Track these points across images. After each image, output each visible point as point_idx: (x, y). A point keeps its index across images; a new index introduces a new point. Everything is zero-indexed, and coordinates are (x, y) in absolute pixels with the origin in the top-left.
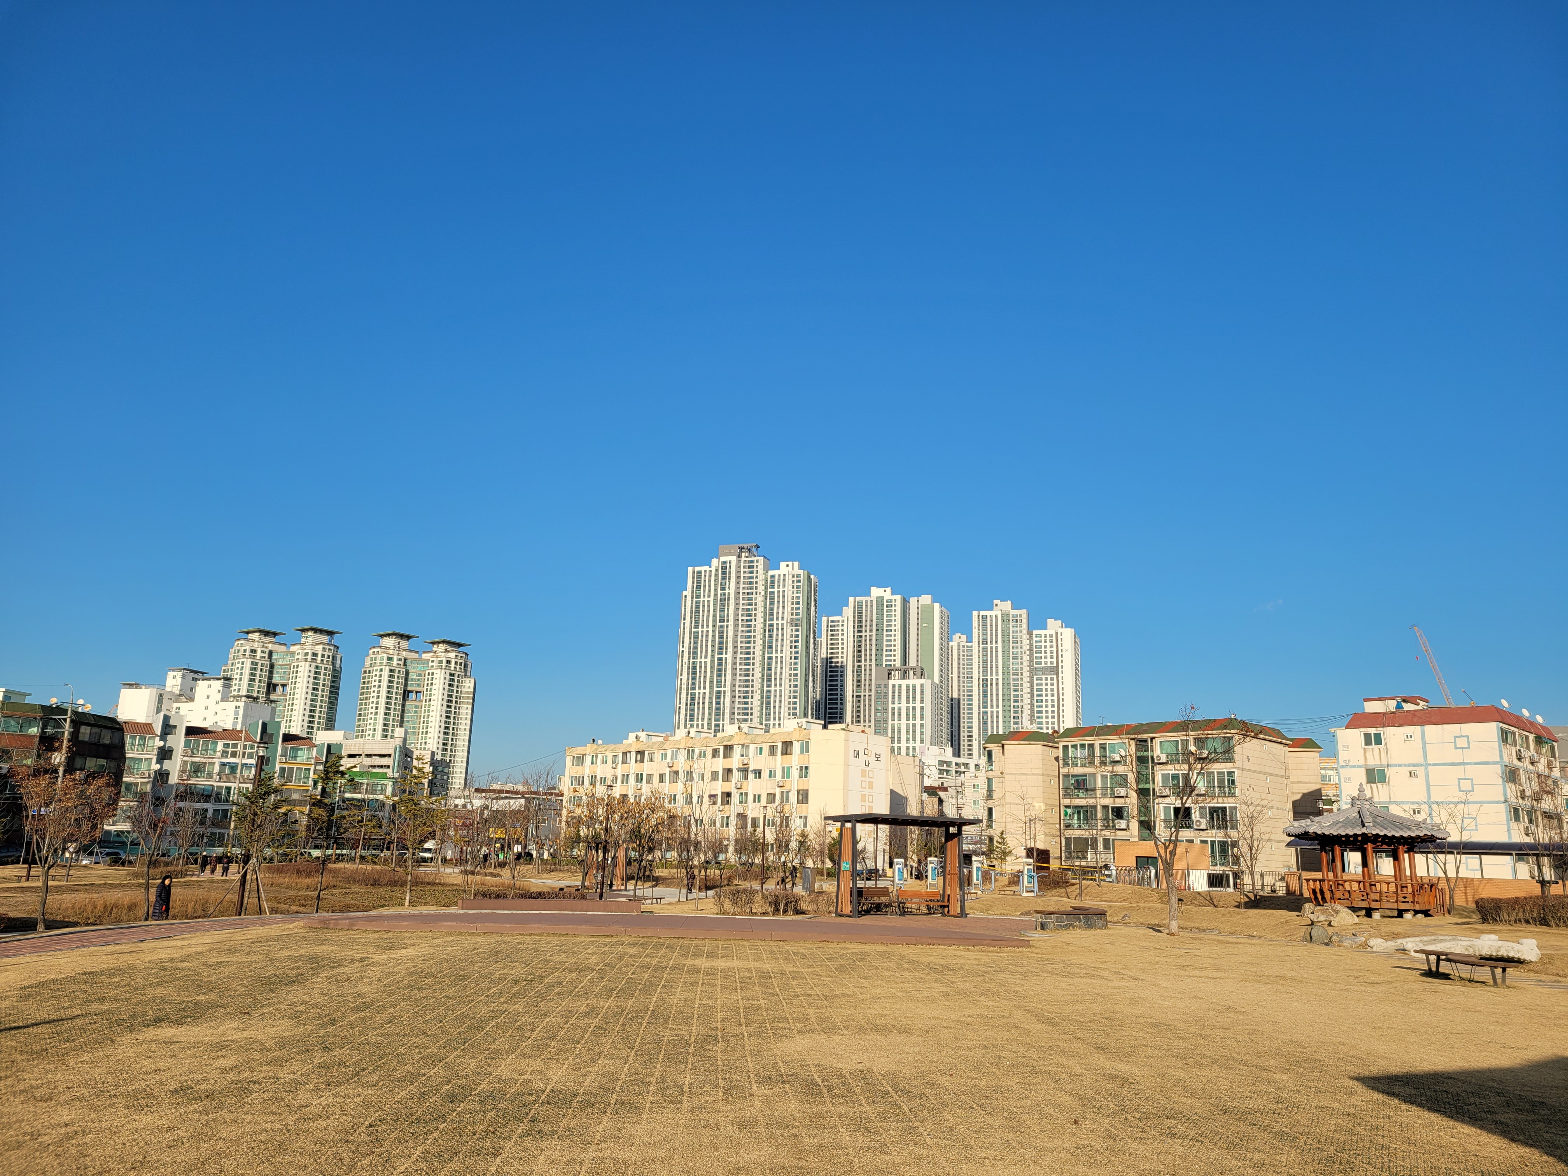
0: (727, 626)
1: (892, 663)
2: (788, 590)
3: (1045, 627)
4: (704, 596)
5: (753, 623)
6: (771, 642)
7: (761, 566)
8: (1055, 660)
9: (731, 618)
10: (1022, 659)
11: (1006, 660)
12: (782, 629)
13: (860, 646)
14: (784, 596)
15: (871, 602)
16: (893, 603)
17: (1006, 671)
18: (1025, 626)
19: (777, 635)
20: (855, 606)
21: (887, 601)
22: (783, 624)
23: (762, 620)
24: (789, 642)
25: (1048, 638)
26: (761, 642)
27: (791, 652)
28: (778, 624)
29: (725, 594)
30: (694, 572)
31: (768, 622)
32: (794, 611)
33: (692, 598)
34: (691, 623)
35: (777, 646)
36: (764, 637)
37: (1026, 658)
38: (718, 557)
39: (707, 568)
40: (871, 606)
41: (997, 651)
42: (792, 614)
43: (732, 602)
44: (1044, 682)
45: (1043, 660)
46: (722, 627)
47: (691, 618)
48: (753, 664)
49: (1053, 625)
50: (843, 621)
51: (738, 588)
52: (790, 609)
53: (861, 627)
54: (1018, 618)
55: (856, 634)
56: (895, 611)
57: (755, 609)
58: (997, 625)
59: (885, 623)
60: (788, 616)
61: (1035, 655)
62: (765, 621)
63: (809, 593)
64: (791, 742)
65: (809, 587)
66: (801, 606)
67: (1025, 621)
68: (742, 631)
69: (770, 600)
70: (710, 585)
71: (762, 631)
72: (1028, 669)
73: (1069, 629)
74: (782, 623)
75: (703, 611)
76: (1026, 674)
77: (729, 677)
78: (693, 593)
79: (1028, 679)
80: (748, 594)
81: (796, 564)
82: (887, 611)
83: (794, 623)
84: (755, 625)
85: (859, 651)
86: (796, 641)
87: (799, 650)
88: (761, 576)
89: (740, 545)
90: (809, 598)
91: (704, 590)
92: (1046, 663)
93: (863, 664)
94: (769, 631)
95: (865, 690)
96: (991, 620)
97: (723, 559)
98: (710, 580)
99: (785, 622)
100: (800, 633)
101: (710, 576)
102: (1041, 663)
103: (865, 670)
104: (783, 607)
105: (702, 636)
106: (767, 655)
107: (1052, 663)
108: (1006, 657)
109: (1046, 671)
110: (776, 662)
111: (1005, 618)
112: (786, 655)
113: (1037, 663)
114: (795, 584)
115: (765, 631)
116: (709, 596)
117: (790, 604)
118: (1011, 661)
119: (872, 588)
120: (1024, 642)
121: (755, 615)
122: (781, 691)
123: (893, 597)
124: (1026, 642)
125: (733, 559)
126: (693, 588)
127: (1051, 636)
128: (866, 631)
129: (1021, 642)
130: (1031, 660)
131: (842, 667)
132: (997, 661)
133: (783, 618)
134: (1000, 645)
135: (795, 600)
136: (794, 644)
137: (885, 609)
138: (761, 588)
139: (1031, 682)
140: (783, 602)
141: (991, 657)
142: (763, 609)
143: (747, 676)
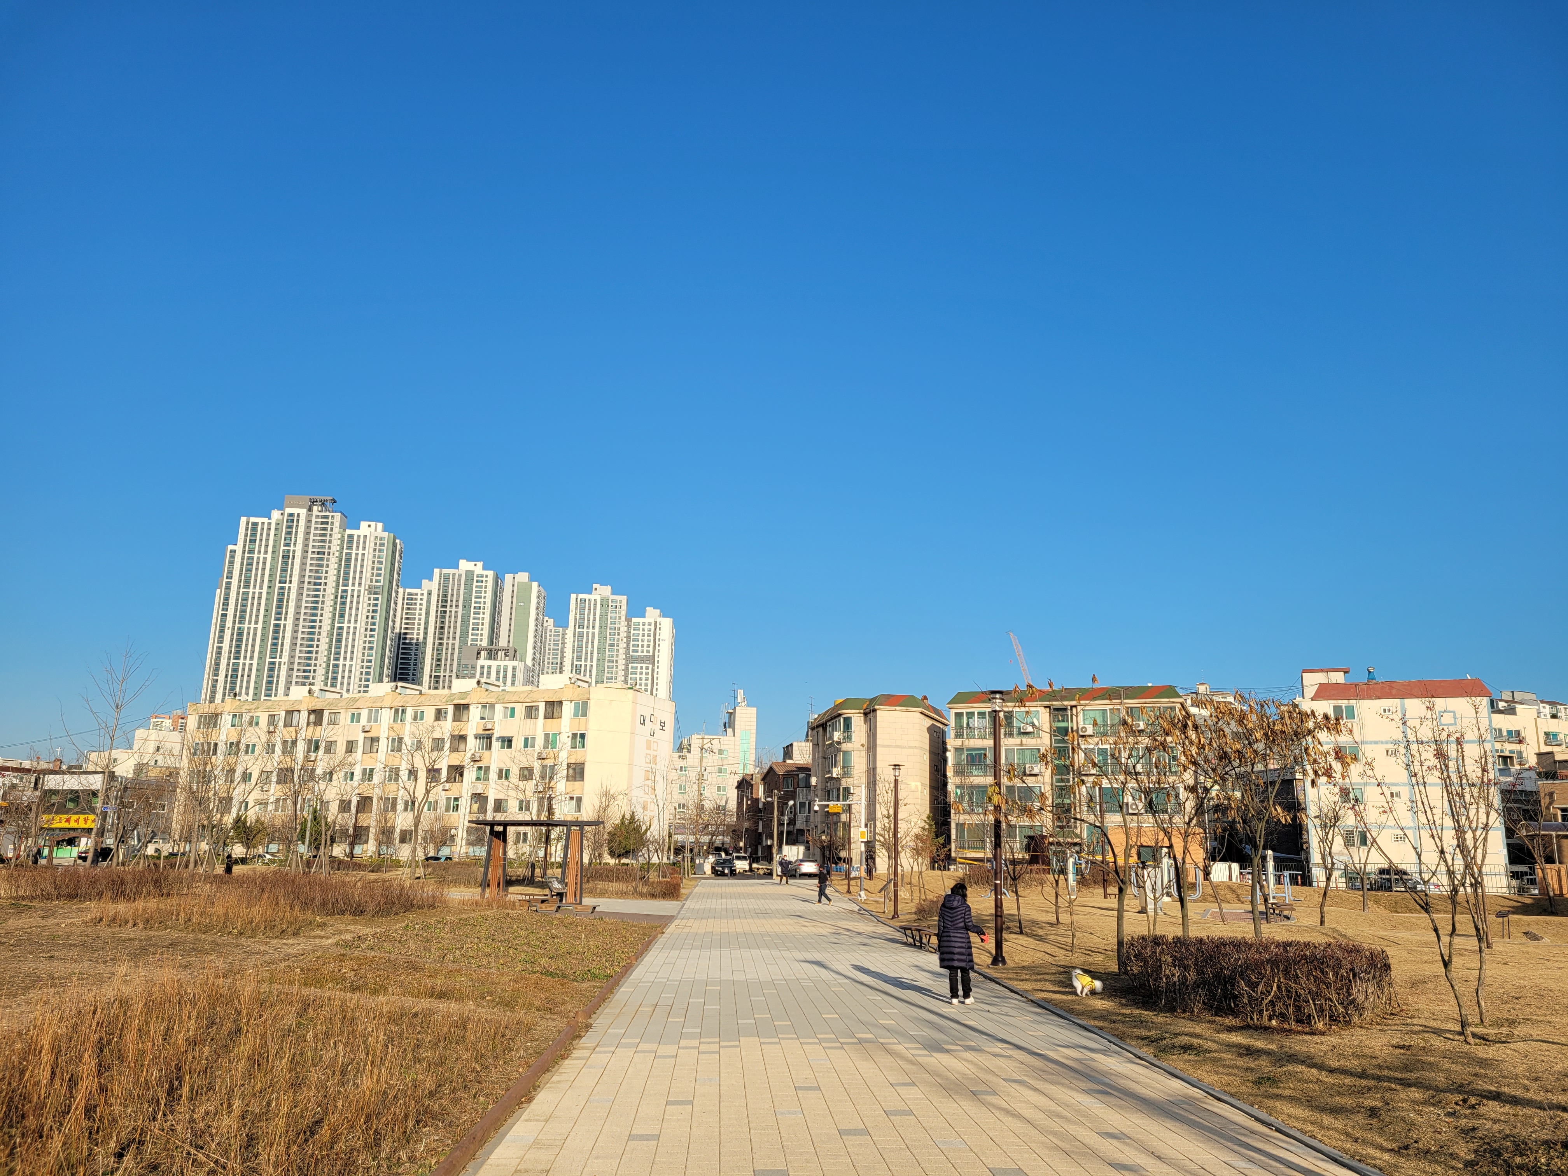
0: (289, 588)
1: (479, 643)
2: (369, 552)
3: (643, 616)
4: (259, 552)
5: (322, 587)
6: (343, 610)
7: (337, 524)
8: (651, 649)
9: (295, 578)
10: (618, 646)
11: (602, 646)
12: (358, 597)
13: (443, 622)
14: (363, 560)
15: (460, 575)
16: (484, 579)
17: (601, 658)
18: (624, 613)
19: (352, 602)
20: (440, 578)
21: (478, 576)
22: (359, 591)
23: (334, 584)
24: (365, 611)
25: (646, 627)
26: (331, 609)
27: (367, 623)
28: (353, 591)
29: (289, 551)
30: (248, 523)
31: (341, 588)
32: (375, 578)
33: (244, 552)
34: (240, 582)
35: (350, 615)
36: (336, 603)
37: (623, 645)
38: (281, 508)
39: (266, 520)
40: (460, 579)
41: (593, 637)
42: (372, 580)
43: (298, 561)
44: (639, 670)
45: (640, 649)
46: (282, 588)
47: (241, 575)
48: (319, 633)
49: (652, 614)
50: (422, 594)
51: (307, 546)
52: (369, 575)
53: (446, 601)
54: (618, 604)
55: (440, 609)
56: (486, 587)
57: (327, 572)
58: (595, 609)
59: (474, 600)
60: (366, 583)
61: (632, 643)
62: (338, 585)
63: (393, 558)
64: (561, 703)
65: (394, 552)
66: (382, 572)
67: (624, 607)
68: (308, 595)
69: (345, 563)
70: (267, 540)
71: (333, 597)
72: (624, 656)
73: (668, 619)
74: (359, 589)
75: (257, 569)
76: (622, 662)
77: (287, 647)
78: (244, 546)
79: (623, 667)
80: (319, 553)
81: (380, 525)
82: (477, 587)
83: (373, 590)
84: (325, 590)
85: (442, 628)
86: (374, 611)
87: (377, 621)
88: (336, 535)
89: (312, 497)
90: (393, 564)
91: (260, 545)
92: (642, 652)
93: (445, 641)
94: (341, 598)
95: (445, 670)
96: (590, 604)
97: (289, 510)
98: (268, 535)
99: (362, 589)
100: (379, 602)
101: (269, 529)
102: (637, 651)
103: (447, 649)
104: (361, 572)
105: (253, 598)
106: (337, 625)
107: (648, 652)
108: (602, 643)
109: (642, 660)
110: (348, 633)
111: (604, 603)
112: (361, 626)
113: (633, 651)
114: (378, 547)
115: (336, 597)
116: (266, 552)
117: (369, 569)
118: (608, 647)
119: (461, 561)
120: (622, 629)
121: (326, 578)
122: (351, 666)
123: (485, 573)
124: (624, 629)
125: (303, 512)
126: (245, 541)
127: (650, 624)
128: (451, 606)
129: (619, 629)
130: (628, 648)
131: (417, 644)
132: (592, 647)
133: (360, 584)
134: (597, 630)
135: (376, 565)
136: (371, 614)
137: (475, 584)
138: (335, 548)
139: (626, 670)
140: (362, 566)
141: (587, 642)
142: (335, 572)
143: (310, 648)
